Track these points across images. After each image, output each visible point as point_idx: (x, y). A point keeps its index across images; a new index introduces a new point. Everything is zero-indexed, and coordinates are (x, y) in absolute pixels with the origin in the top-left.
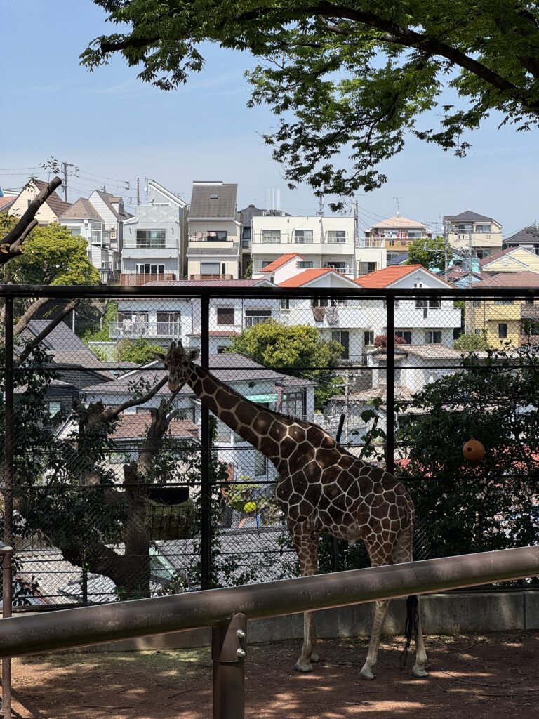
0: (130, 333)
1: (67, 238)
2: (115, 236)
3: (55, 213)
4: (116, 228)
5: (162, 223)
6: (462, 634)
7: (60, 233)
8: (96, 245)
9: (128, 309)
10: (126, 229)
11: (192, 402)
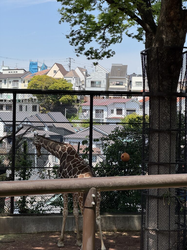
0: (85, 117)
1: (66, 83)
2: (84, 83)
3: (63, 75)
4: (84, 80)
5: (100, 79)
6: (118, 231)
7: (63, 82)
8: (77, 86)
9: (85, 109)
10: (87, 80)
11: (102, 142)
